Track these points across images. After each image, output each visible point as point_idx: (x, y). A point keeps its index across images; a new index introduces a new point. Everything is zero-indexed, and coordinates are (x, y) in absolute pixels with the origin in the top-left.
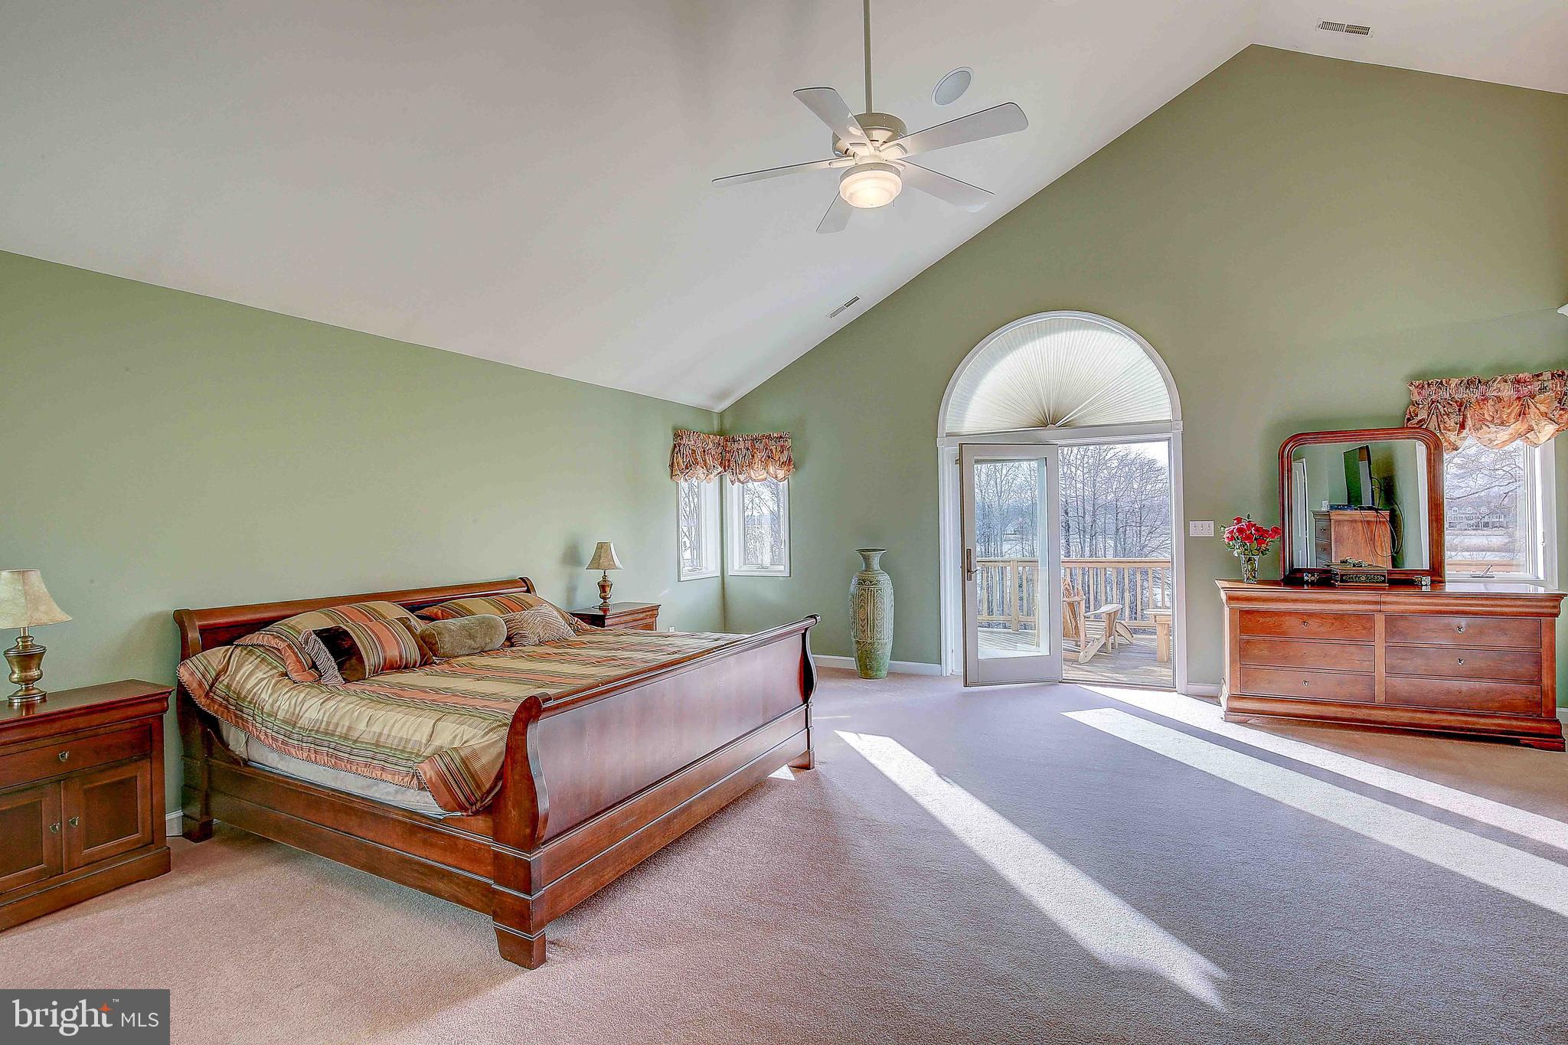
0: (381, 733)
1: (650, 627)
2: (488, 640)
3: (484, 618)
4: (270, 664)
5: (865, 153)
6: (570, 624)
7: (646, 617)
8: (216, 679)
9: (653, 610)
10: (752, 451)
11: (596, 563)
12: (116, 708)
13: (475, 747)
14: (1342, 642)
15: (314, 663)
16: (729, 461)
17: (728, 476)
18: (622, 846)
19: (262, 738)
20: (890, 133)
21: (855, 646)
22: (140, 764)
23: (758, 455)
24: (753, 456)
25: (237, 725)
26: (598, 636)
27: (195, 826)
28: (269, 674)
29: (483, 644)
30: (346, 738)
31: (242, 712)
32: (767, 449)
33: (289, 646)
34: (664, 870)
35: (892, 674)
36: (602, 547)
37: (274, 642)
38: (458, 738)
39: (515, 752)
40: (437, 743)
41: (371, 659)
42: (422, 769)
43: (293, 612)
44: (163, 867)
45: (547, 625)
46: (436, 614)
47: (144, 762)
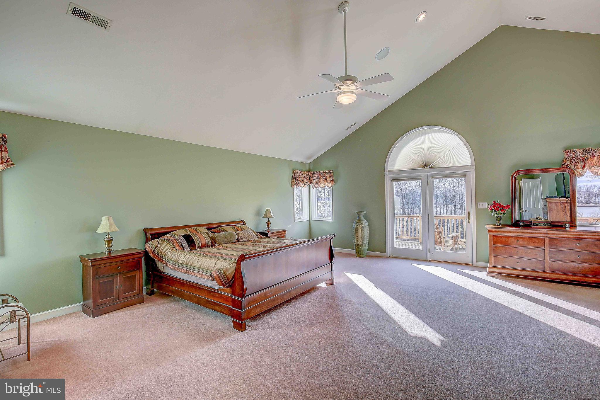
0: (201, 264)
1: (283, 237)
2: (231, 239)
3: (230, 232)
4: (170, 245)
5: (344, 88)
6: (256, 235)
7: (282, 234)
8: (155, 249)
9: (284, 232)
10: (320, 177)
11: (265, 216)
12: (131, 255)
13: (227, 268)
14: (532, 248)
15: (182, 244)
16: (312, 180)
17: (311, 186)
18: (268, 300)
19: (168, 266)
20: (352, 81)
21: (354, 246)
22: (136, 271)
23: (322, 179)
24: (320, 179)
25: (161, 262)
26: (266, 239)
27: (149, 291)
28: (169, 247)
29: (230, 241)
30: (191, 266)
31: (162, 258)
32: (325, 176)
33: (175, 239)
34: (282, 310)
35: (368, 256)
36: (267, 210)
37: (170, 238)
38: (223, 266)
39: (238, 270)
40: (217, 267)
41: (197, 244)
42: (213, 274)
43: (175, 230)
44: (142, 301)
45: (249, 235)
46: (216, 231)
47: (137, 271)
